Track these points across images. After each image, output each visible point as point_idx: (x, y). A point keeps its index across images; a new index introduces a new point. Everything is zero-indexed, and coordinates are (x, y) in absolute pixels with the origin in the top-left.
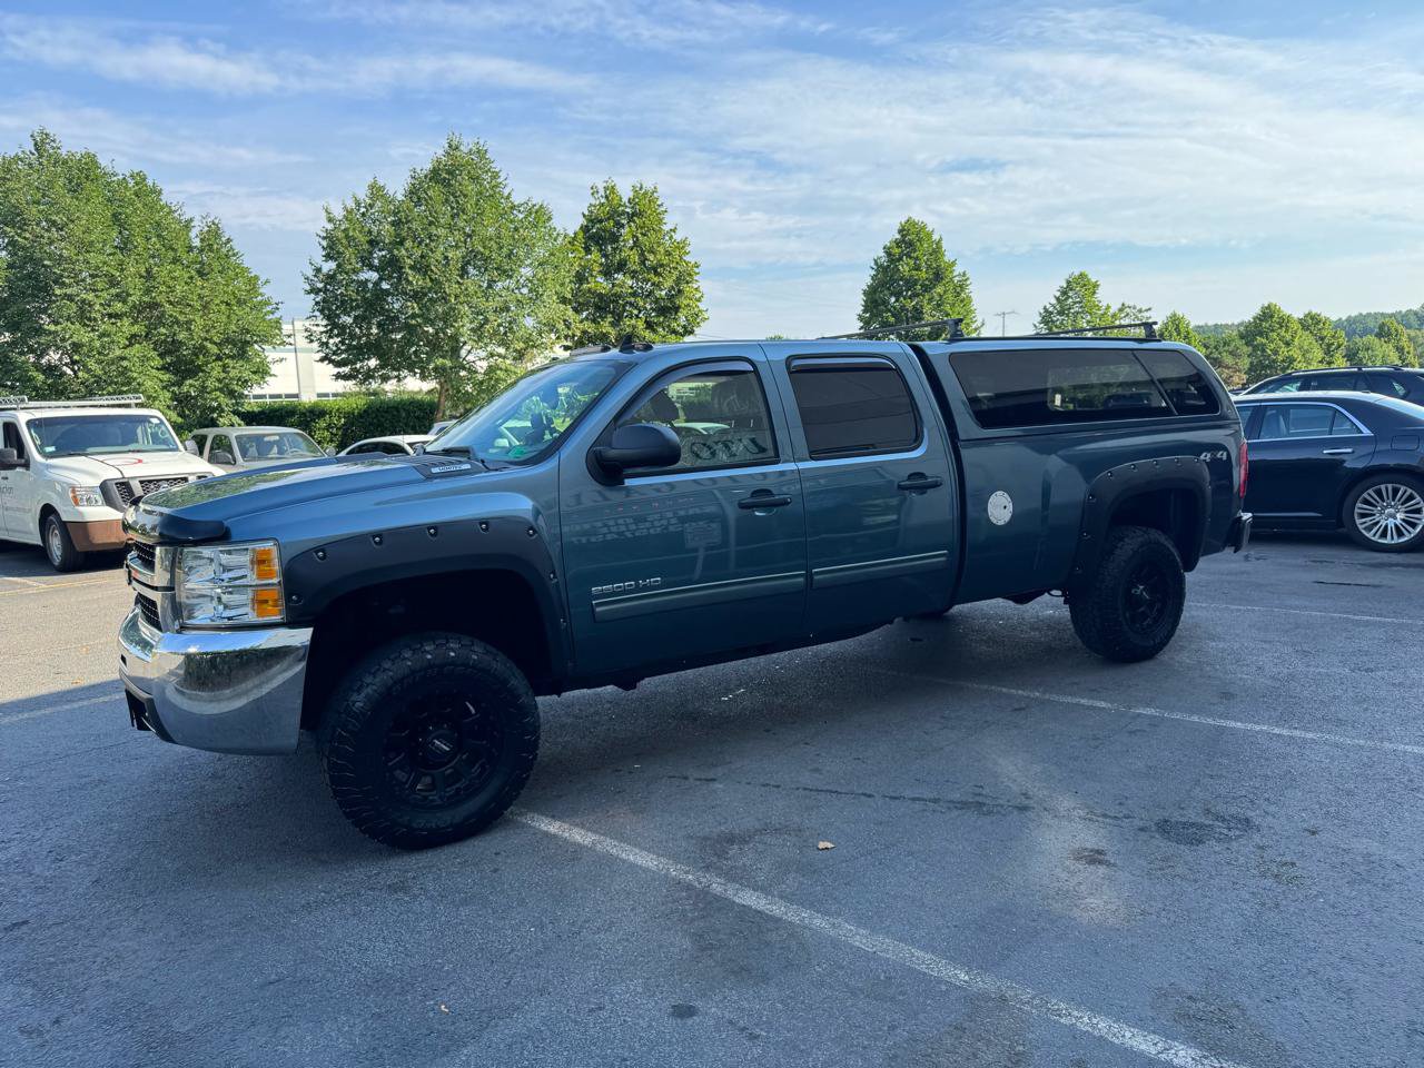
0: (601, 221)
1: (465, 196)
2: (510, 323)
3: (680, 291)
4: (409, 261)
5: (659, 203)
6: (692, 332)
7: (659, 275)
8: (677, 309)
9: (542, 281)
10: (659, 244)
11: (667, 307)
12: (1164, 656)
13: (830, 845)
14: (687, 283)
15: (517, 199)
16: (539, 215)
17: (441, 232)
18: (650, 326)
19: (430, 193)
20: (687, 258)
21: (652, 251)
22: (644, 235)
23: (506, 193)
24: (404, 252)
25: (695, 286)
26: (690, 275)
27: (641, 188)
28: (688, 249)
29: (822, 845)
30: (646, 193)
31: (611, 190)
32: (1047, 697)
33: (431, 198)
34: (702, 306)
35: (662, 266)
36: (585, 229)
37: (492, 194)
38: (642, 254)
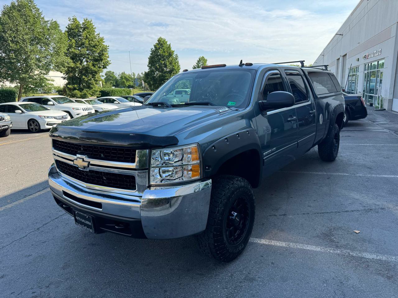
0: (73, 30)
1: (29, 16)
2: (50, 62)
3: (103, 54)
4: (10, 39)
5: (93, 25)
6: (106, 68)
7: (96, 48)
8: (102, 60)
9: (60, 48)
10: (95, 38)
11: (99, 59)
12: (337, 158)
13: (359, 231)
14: (105, 51)
15: (46, 19)
16: (55, 26)
17: (21, 28)
18: (93, 65)
19: (14, 14)
20: (104, 44)
21: (92, 41)
22: (89, 35)
23: (42, 16)
24: (7, 35)
25: (107, 52)
26: (106, 49)
27: (87, 20)
28: (104, 41)
29: (357, 232)
30: (89, 21)
31: (75, 20)
32: (329, 173)
33: (14, 16)
34: (109, 59)
35: (97, 45)
36: (68, 32)
37: (38, 17)
38: (89, 41)
